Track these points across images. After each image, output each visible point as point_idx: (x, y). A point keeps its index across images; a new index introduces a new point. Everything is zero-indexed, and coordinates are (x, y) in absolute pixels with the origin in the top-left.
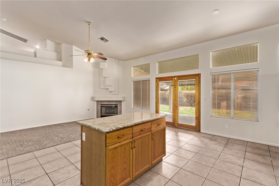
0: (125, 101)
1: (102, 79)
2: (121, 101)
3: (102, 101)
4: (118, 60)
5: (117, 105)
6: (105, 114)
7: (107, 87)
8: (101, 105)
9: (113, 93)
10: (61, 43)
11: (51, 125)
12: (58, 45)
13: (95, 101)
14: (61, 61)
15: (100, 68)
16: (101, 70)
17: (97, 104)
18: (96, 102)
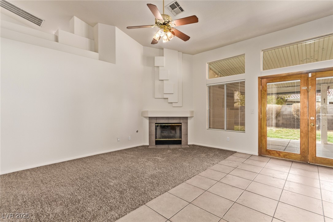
0: (193, 118)
1: (157, 83)
2: (186, 118)
3: (157, 118)
4: (183, 53)
5: (181, 123)
6: (162, 138)
7: (165, 96)
8: (156, 124)
9: (174, 105)
10: (97, 23)
11: (84, 158)
12: (91, 26)
13: (146, 117)
14: (96, 51)
15: (155, 65)
16: (156, 68)
17: (150, 123)
18: (148, 118)
